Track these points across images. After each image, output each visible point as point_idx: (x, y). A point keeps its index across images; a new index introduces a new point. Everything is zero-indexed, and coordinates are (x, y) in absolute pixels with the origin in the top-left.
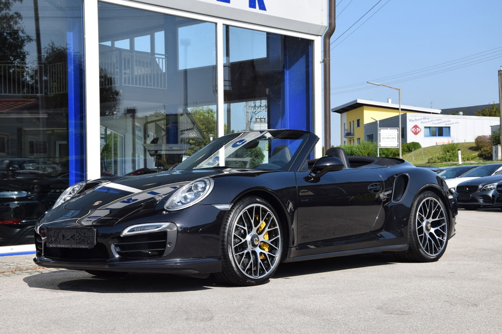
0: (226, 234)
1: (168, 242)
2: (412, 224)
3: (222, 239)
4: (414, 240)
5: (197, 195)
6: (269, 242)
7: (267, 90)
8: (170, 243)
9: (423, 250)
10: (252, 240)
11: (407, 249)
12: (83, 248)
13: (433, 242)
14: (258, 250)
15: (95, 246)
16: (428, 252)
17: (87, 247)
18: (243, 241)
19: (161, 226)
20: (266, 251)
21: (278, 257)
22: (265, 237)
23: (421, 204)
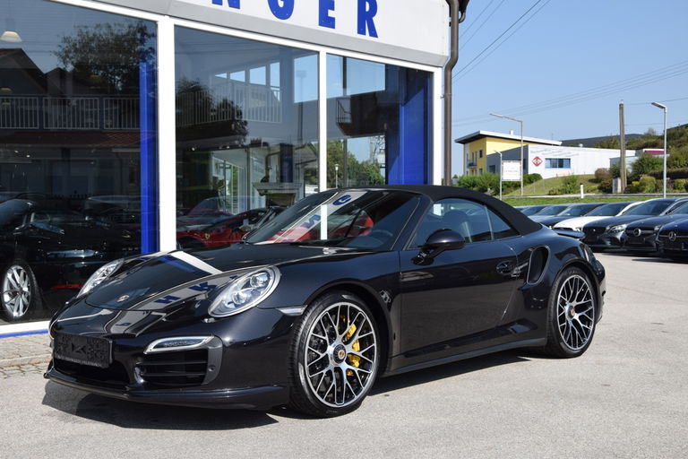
0: (297, 348)
1: (209, 364)
2: (552, 310)
3: (290, 356)
4: (554, 331)
5: (256, 293)
6: (360, 354)
7: (385, 125)
8: (212, 367)
9: (565, 344)
10: (335, 353)
11: (545, 344)
12: (95, 367)
13: (577, 332)
14: (344, 366)
15: (110, 365)
16: (570, 345)
17: (100, 365)
18: (322, 355)
19: (200, 341)
20: (356, 367)
21: (372, 373)
22: (354, 348)
23: (564, 285)
